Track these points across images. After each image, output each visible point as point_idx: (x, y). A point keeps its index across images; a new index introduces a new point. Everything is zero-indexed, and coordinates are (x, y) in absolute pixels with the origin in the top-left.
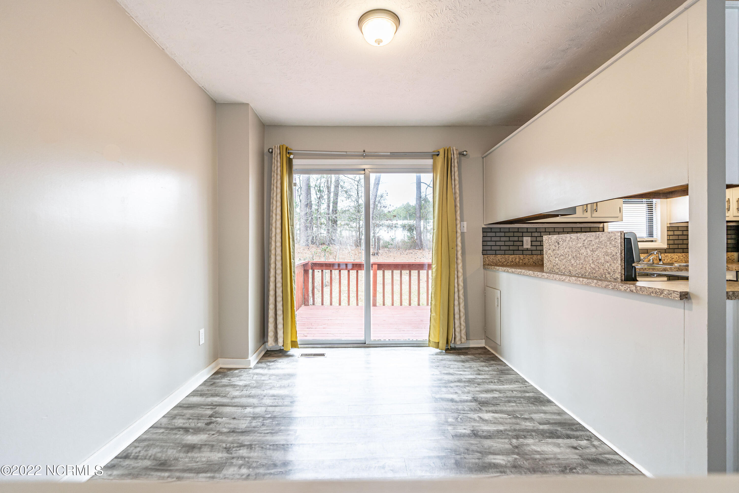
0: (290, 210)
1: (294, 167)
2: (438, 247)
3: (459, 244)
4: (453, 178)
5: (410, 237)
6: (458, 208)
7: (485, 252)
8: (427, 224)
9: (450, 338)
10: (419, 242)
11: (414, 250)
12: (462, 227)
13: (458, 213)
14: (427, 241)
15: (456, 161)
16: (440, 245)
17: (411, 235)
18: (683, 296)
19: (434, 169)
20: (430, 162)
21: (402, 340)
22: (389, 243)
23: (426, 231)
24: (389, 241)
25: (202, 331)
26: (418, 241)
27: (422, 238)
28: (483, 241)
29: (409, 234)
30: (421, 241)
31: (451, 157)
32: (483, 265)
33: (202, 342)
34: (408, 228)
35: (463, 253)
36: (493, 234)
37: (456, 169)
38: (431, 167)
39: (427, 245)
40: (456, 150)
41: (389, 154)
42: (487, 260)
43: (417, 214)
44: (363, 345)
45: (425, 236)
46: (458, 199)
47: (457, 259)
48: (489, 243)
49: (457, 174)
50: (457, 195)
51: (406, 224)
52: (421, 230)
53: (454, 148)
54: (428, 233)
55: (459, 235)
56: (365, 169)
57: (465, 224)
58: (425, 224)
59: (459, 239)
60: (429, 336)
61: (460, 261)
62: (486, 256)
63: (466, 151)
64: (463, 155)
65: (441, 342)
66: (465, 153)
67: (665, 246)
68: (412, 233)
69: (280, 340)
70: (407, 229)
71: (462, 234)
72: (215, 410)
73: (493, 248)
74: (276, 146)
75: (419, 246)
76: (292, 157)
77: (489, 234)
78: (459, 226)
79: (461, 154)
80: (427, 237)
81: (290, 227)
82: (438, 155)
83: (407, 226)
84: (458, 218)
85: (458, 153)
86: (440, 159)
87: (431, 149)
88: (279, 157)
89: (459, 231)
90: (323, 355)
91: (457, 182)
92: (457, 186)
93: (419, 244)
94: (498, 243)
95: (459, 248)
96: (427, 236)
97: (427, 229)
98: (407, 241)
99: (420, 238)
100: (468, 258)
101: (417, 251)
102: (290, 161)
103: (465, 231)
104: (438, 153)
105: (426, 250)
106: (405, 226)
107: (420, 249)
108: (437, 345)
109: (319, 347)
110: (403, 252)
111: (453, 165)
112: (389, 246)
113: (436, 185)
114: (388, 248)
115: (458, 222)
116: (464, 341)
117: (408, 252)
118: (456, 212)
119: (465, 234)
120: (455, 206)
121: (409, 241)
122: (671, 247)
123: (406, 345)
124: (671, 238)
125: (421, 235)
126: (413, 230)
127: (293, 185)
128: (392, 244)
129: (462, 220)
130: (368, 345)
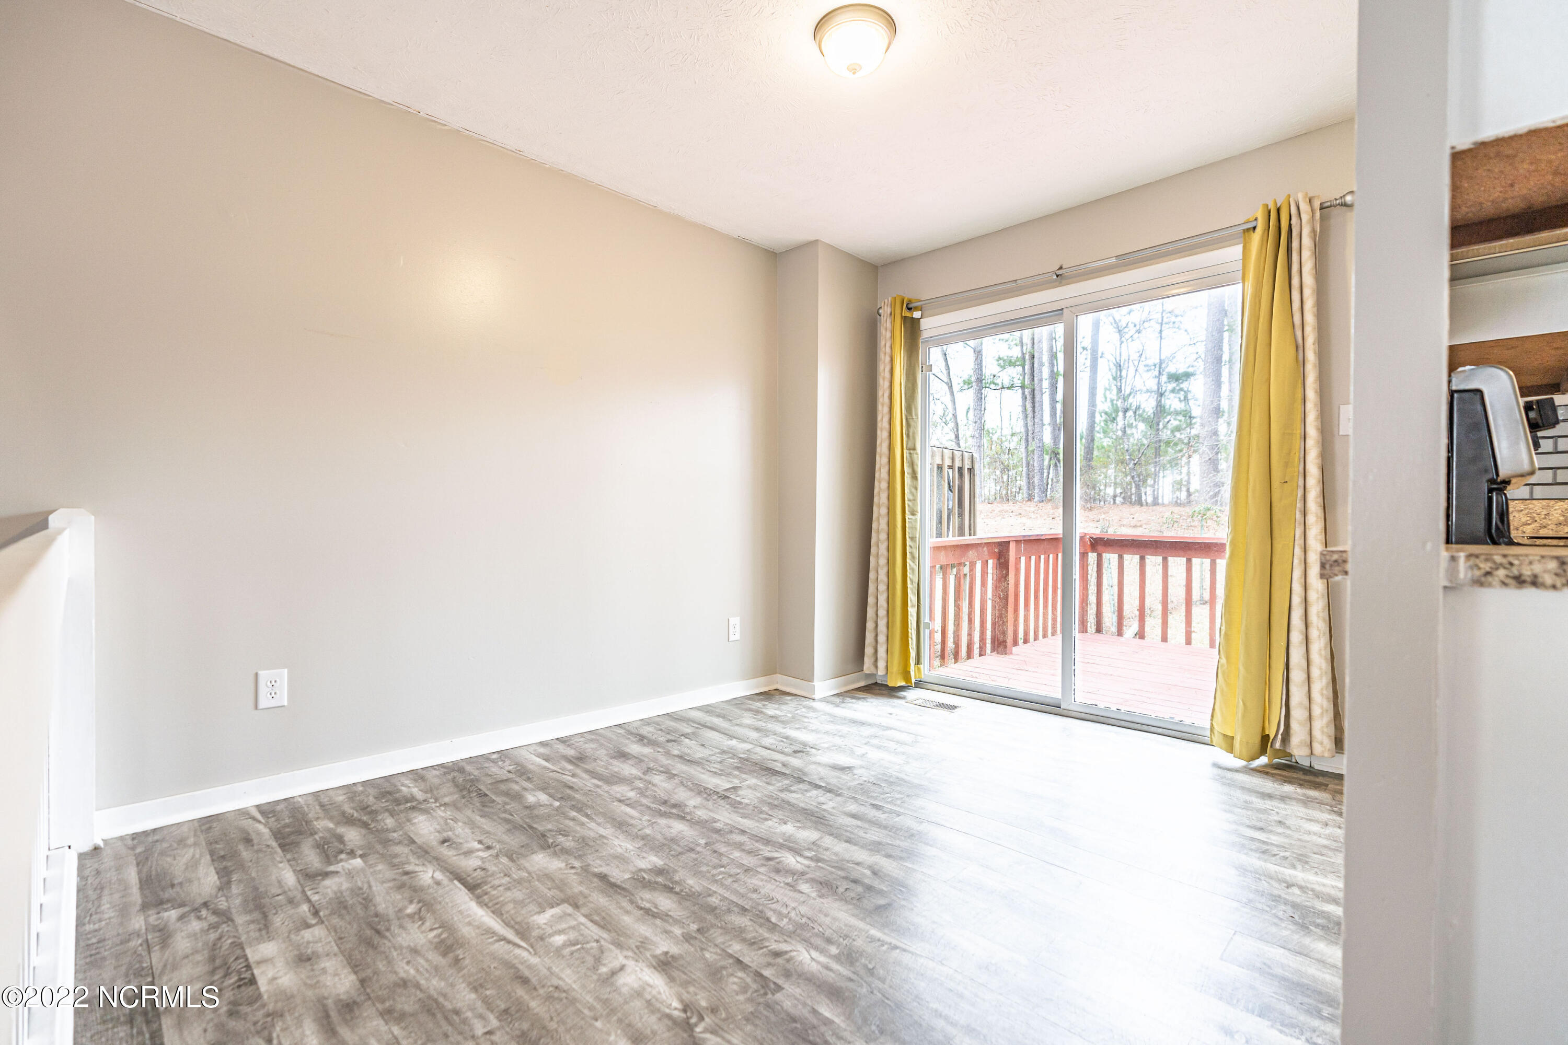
0: (907, 419)
1: (924, 335)
2: (1237, 480)
3: (1314, 468)
4: (1296, 281)
6: (1309, 367)
9: (1272, 733)
12: (1339, 419)
13: (1311, 379)
15: (1307, 230)
16: (1245, 474)
18: (1331, 566)
19: (1244, 270)
21: (1153, 716)
25: (735, 621)
31: (1290, 225)
33: (736, 635)
38: (1237, 267)
40: (1309, 199)
44: (1052, 708)
46: (1311, 340)
47: (1302, 515)
50: (1309, 329)
53: (1301, 196)
55: (1311, 443)
59: (1313, 455)
60: (1212, 716)
61: (1312, 519)
64: (1345, 205)
65: (1239, 738)
66: (1349, 199)
69: (881, 664)
71: (1342, 440)
72: (697, 730)
74: (886, 301)
76: (917, 314)
78: (1310, 418)
79: (1337, 205)
81: (905, 451)
82: (1255, 228)
84: (1310, 395)
85: (1315, 206)
87: (1238, 216)
88: (889, 320)
89: (1312, 431)
90: (952, 708)
91: (1308, 292)
92: (1310, 304)
95: (1313, 482)
102: (913, 325)
104: (1255, 223)
108: (1229, 743)
109: (965, 695)
115: (1310, 406)
116: (1323, 752)
118: (1303, 378)
120: (1303, 362)
123: (1160, 730)
130: (1065, 712)
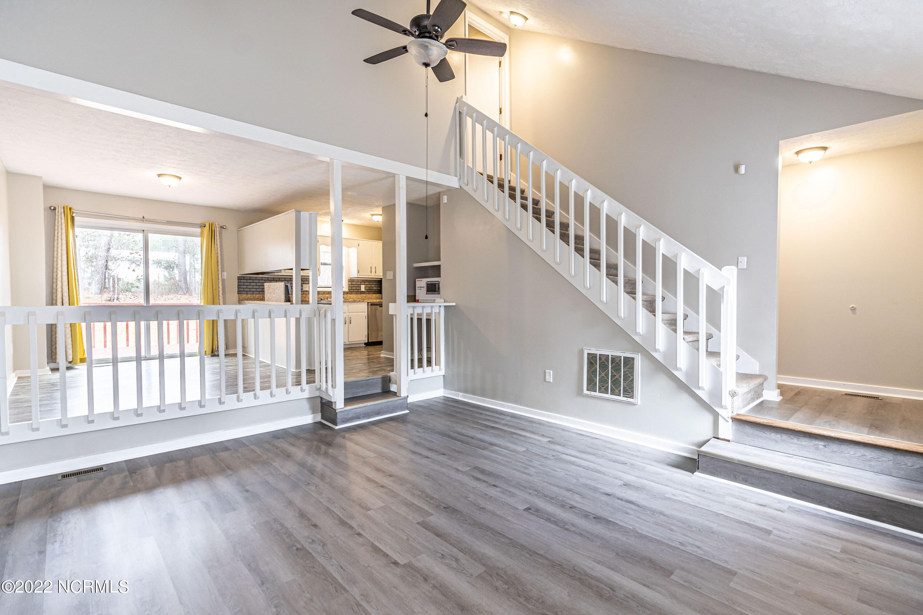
1: (76, 223)
2: (205, 288)
3: (221, 287)
4: (216, 243)
5: (169, 277)
6: (219, 263)
7: (239, 292)
8: (195, 261)
9: (214, 348)
10: (184, 285)
11: (176, 295)
12: (223, 275)
13: (220, 266)
14: (195, 284)
15: (218, 232)
16: (206, 287)
17: (170, 275)
19: (202, 235)
20: (198, 230)
22: (134, 286)
23: (193, 270)
24: (134, 283)
26: (182, 284)
27: (188, 279)
28: (238, 285)
29: (166, 273)
30: (186, 283)
31: (214, 229)
32: (239, 300)
34: (165, 265)
35: (224, 293)
36: (245, 281)
37: (218, 238)
38: (199, 234)
39: (195, 288)
40: (218, 224)
41: (166, 222)
42: (241, 297)
43: (179, 248)
44: (143, 359)
45: (192, 276)
46: (219, 257)
47: (219, 297)
48: (242, 287)
49: (218, 241)
50: (219, 255)
51: (162, 260)
52: (185, 268)
53: (217, 224)
54: (196, 273)
55: (220, 281)
56: (144, 230)
57: (225, 273)
58: (192, 261)
59: (220, 284)
61: (221, 298)
62: (240, 295)
63: (226, 226)
64: (223, 228)
65: (208, 350)
67: (347, 290)
68: (172, 272)
70: (163, 267)
71: (223, 280)
73: (245, 290)
74: (60, 206)
75: (184, 290)
76: (74, 215)
77: (242, 281)
78: (220, 275)
79: (222, 227)
80: (195, 279)
82: (205, 226)
83: (163, 262)
84: (220, 270)
85: (219, 226)
86: (206, 230)
87: (199, 222)
88: (63, 215)
89: (220, 278)
91: (219, 246)
92: (219, 249)
93: (184, 287)
94: (248, 287)
95: (221, 289)
96: (195, 277)
97: (195, 269)
98: (163, 283)
99: (185, 279)
100: (227, 295)
101: (181, 296)
102: (73, 218)
103: (225, 278)
104: (205, 225)
105: (193, 295)
106: (161, 263)
107: (185, 294)
110: (159, 297)
111: (216, 234)
112: (133, 290)
113: (203, 246)
114: (132, 292)
115: (220, 272)
117: (166, 297)
118: (218, 266)
119: (225, 280)
120: (218, 262)
121: (166, 283)
122: (350, 291)
124: (350, 286)
125: (186, 276)
126: (173, 267)
127: (75, 237)
128: (137, 287)
129: (223, 271)
130: (148, 359)
